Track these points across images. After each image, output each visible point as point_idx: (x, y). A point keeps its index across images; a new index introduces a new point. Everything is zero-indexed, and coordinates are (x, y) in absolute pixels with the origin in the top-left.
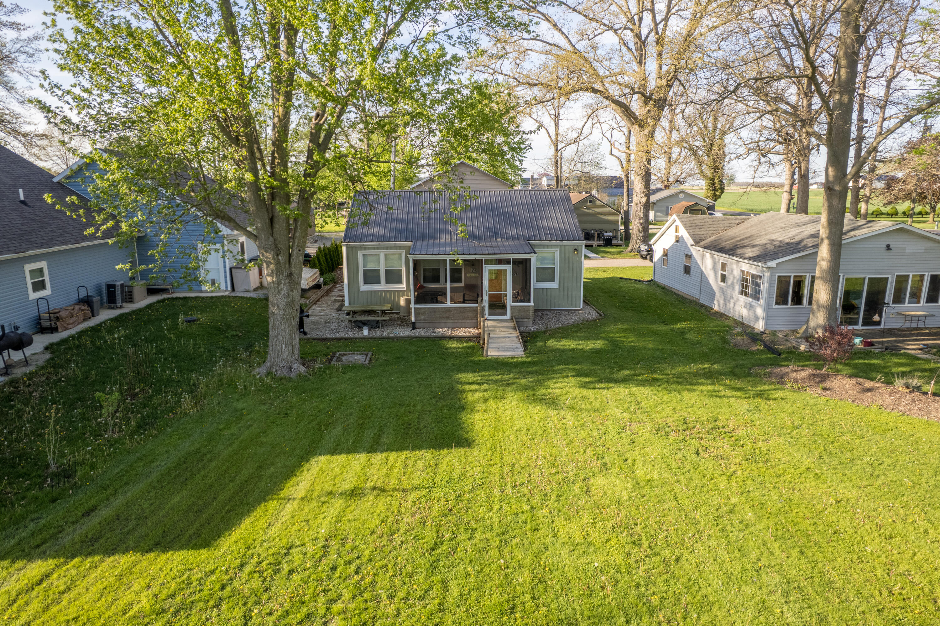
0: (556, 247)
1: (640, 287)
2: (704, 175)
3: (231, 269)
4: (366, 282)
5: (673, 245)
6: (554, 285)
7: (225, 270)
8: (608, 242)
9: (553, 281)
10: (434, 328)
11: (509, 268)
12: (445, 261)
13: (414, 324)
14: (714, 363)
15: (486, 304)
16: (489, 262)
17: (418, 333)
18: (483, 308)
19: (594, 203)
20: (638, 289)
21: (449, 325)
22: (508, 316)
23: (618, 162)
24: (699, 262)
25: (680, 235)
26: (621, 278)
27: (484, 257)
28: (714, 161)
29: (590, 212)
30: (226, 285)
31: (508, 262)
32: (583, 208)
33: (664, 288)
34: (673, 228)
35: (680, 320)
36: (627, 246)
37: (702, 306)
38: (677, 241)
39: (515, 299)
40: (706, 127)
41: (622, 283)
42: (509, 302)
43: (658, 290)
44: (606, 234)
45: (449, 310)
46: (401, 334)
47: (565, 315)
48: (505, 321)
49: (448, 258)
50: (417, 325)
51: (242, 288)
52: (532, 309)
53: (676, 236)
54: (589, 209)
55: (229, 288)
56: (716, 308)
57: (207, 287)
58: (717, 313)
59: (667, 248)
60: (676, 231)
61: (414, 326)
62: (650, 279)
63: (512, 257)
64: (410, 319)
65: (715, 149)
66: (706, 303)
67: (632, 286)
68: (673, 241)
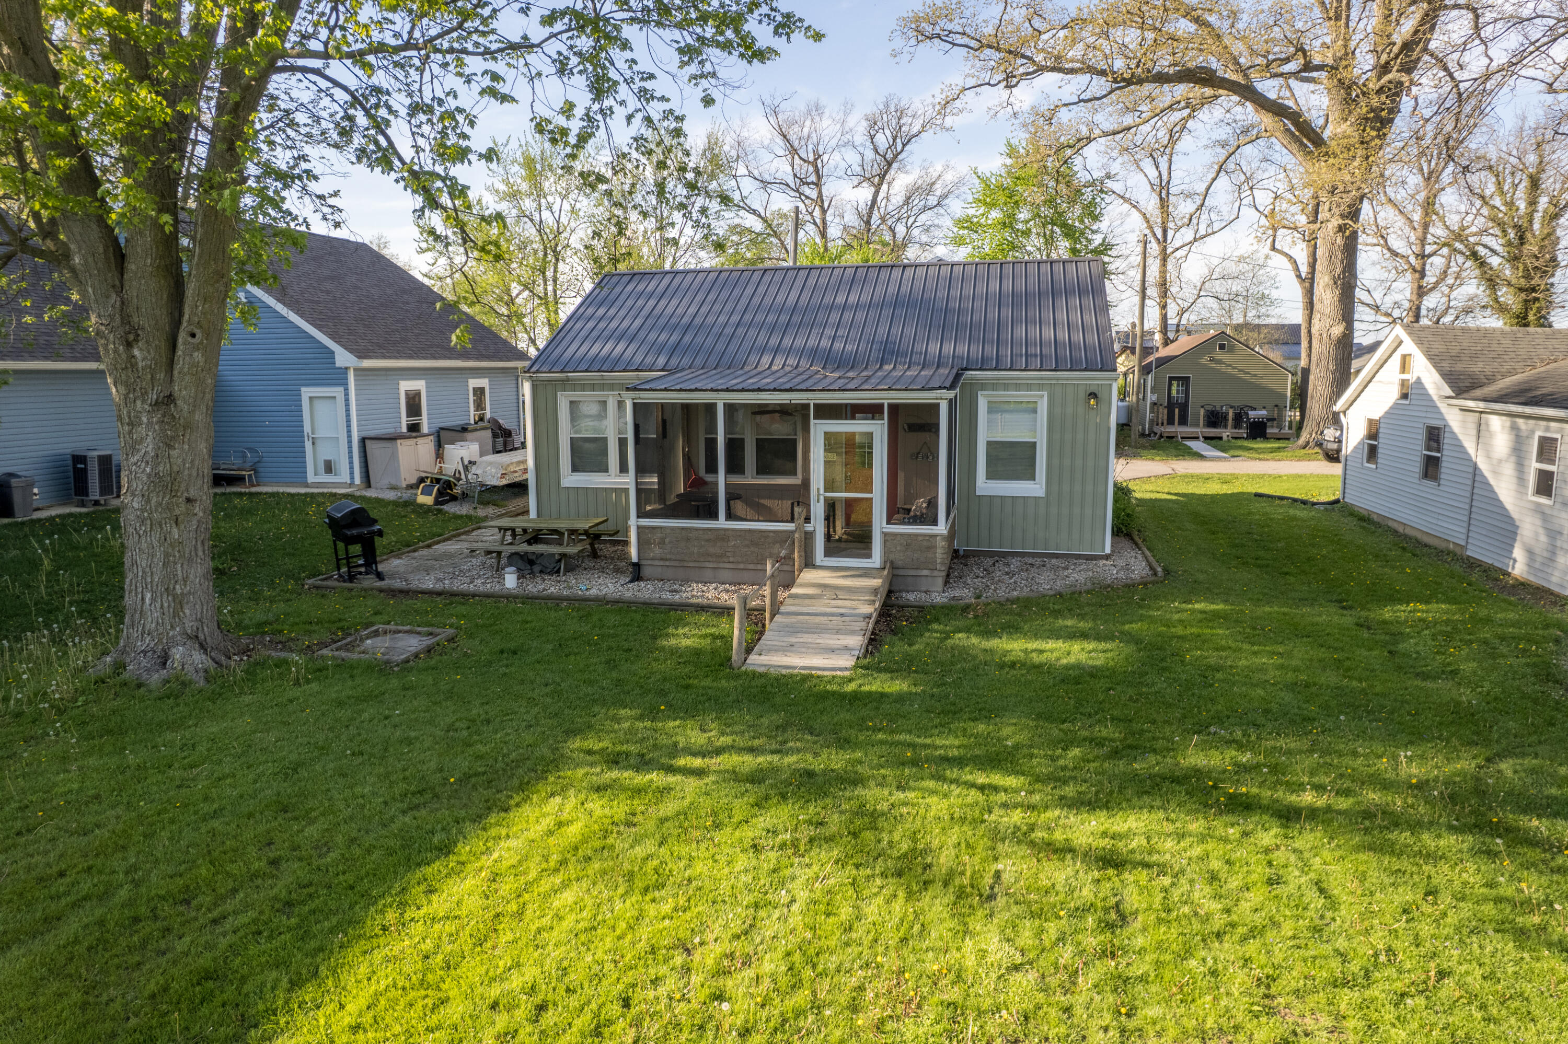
0: (1040, 387)
1: (1299, 513)
2: (1502, 309)
3: (363, 441)
4: (575, 469)
5: (1395, 406)
6: (1034, 488)
7: (350, 442)
8: (1258, 431)
9: (1033, 478)
10: (686, 581)
11: (878, 429)
12: (710, 408)
13: (637, 566)
14: (1501, 756)
15: (818, 526)
16: (828, 411)
17: (645, 591)
18: (809, 537)
19: (1232, 349)
20: (1294, 518)
21: (726, 575)
22: (876, 559)
23: (1289, 266)
24: (1470, 446)
25: (1411, 377)
26: (1257, 495)
27: (812, 399)
28: (1528, 277)
29: (1223, 368)
30: (352, 473)
31: (873, 411)
32: (1205, 360)
33: (1365, 520)
34: (1396, 360)
35: (1394, 598)
36: (1298, 436)
37: (1472, 564)
38: (1405, 396)
39: (896, 512)
40: (1511, 204)
41: (1257, 506)
42: (879, 524)
43: (1352, 522)
44: (1252, 414)
45: (722, 536)
46: (594, 592)
47: (1055, 569)
48: (866, 573)
49: (721, 401)
50: (646, 571)
51: (385, 482)
52: (941, 544)
53: (1403, 383)
54: (1220, 362)
55: (358, 481)
56: (1519, 568)
57: (314, 476)
58: (1522, 585)
59: (1376, 416)
60: (1404, 368)
61: (637, 573)
62: (1332, 498)
63: (886, 398)
64: (625, 556)
65: (1531, 248)
66: (1487, 558)
67: (1279, 512)
68: (1394, 394)
